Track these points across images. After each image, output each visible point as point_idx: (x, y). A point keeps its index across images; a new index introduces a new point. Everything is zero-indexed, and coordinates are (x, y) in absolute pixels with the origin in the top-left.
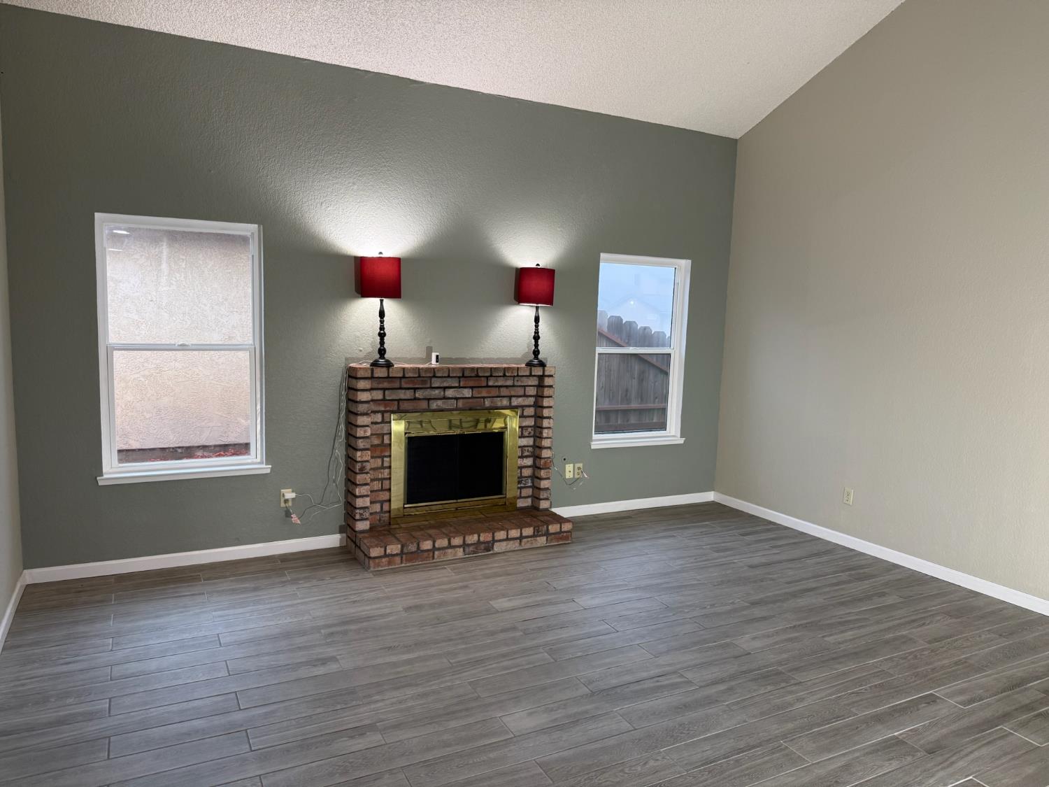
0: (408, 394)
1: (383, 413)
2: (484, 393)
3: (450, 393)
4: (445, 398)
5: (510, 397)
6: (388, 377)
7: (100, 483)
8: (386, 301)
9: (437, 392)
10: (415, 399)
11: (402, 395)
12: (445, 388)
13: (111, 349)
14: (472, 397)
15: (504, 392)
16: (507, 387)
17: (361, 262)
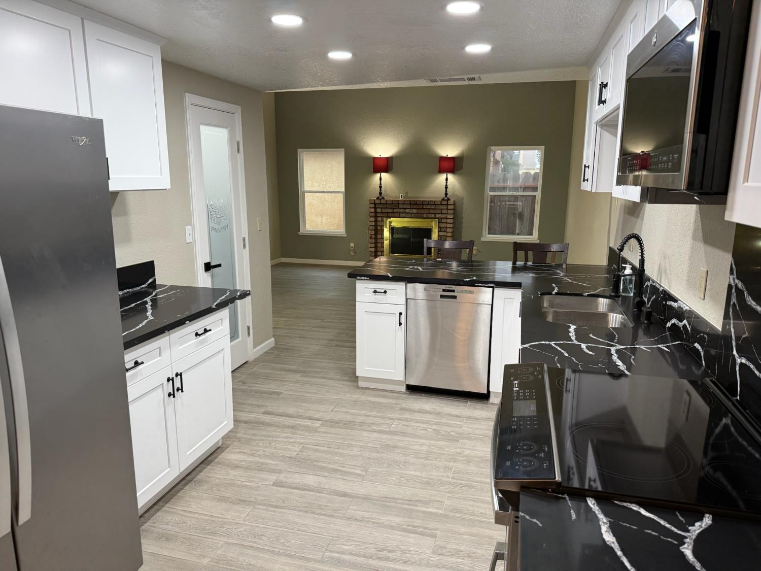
0: (391, 210)
1: (382, 217)
2: (422, 211)
3: (407, 211)
4: (405, 213)
5: (435, 214)
6: (380, 203)
7: (300, 234)
8: (383, 174)
9: (402, 210)
10: (393, 212)
11: (389, 211)
12: (405, 209)
13: (304, 193)
14: (417, 213)
15: (432, 211)
16: (433, 209)
17: (375, 159)
